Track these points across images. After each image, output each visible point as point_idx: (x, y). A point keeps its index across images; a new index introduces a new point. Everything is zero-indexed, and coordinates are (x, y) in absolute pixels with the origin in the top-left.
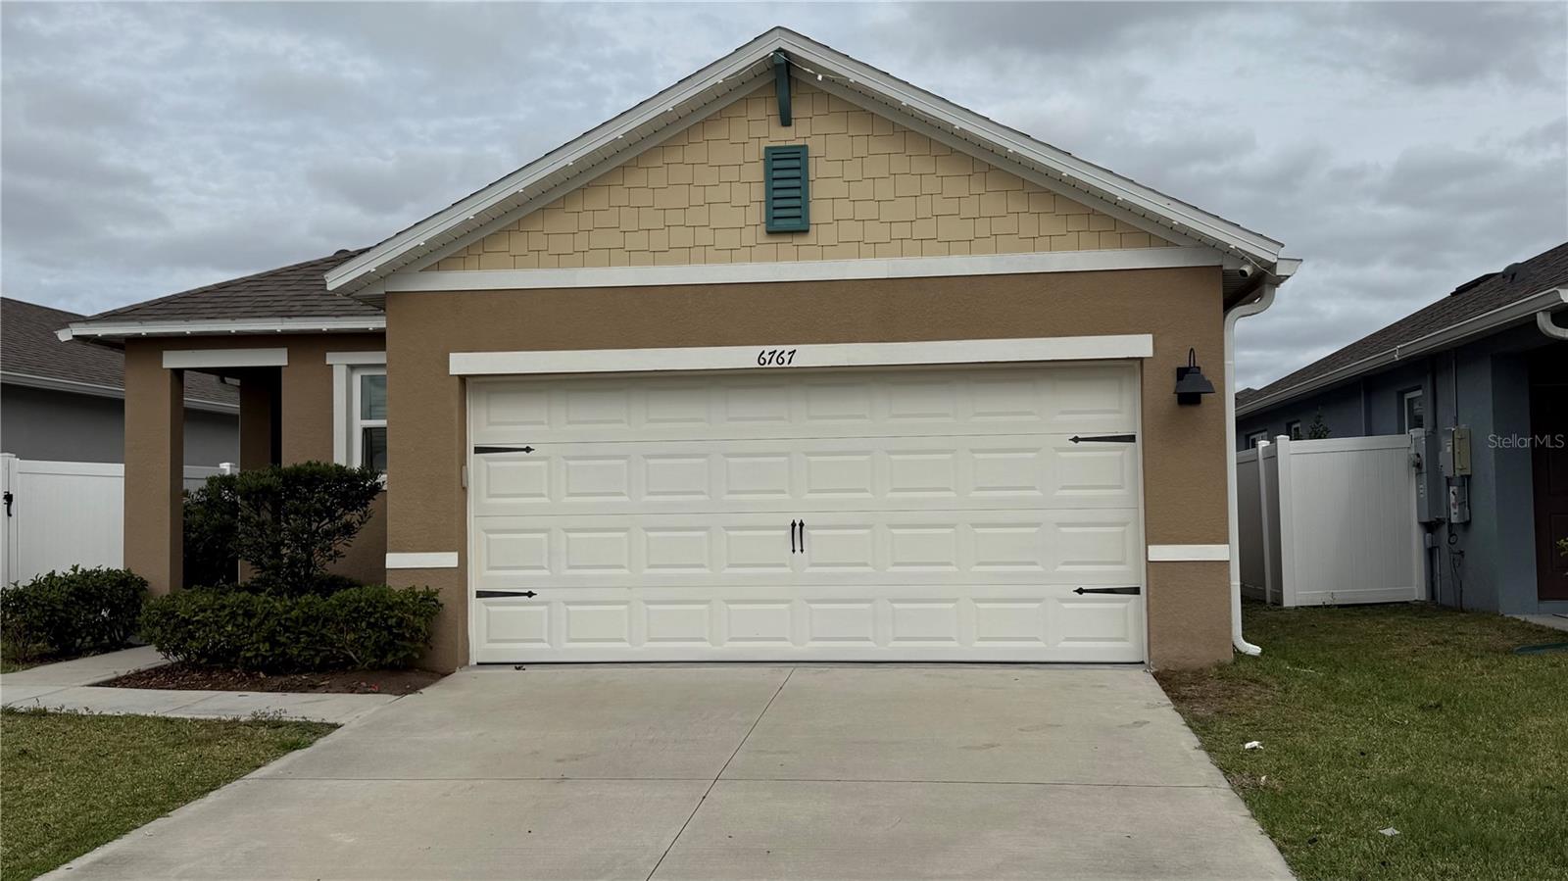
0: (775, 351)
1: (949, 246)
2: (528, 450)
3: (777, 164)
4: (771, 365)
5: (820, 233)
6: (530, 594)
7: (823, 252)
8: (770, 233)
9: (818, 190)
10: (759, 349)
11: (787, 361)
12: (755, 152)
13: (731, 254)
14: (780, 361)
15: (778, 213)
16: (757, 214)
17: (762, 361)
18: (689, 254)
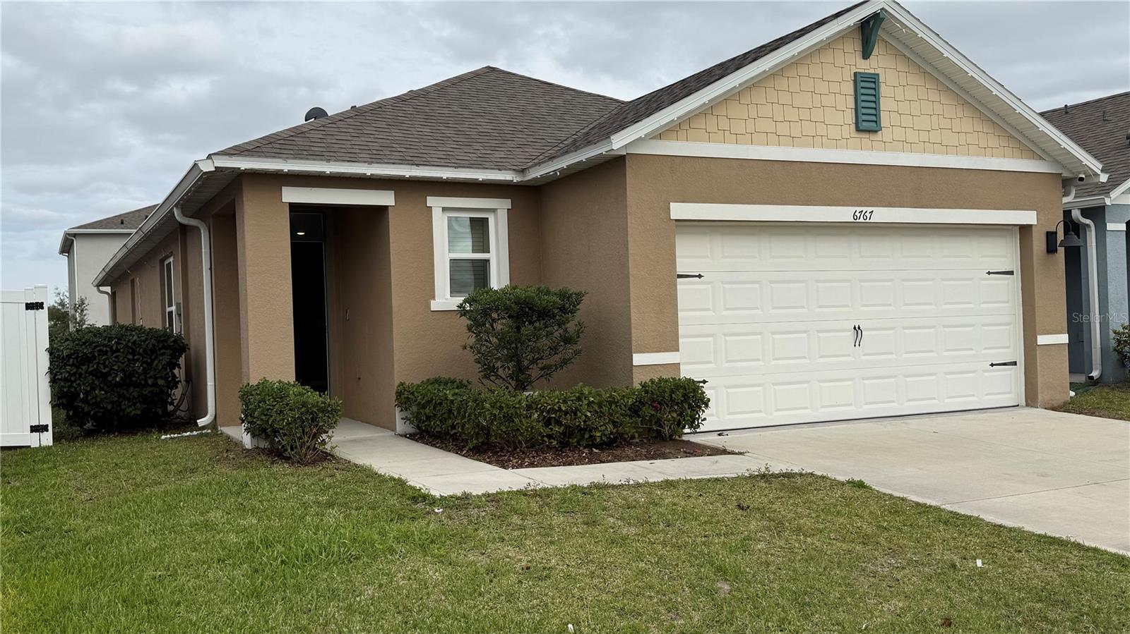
0: (862, 211)
1: (947, 149)
3: (860, 84)
4: (860, 221)
5: (885, 134)
6: (705, 382)
7: (885, 146)
8: (857, 130)
9: (885, 104)
10: (853, 209)
11: (868, 218)
12: (849, 77)
13: (836, 143)
14: (865, 218)
15: (862, 117)
16: (850, 117)
17: (855, 217)
18: (813, 140)
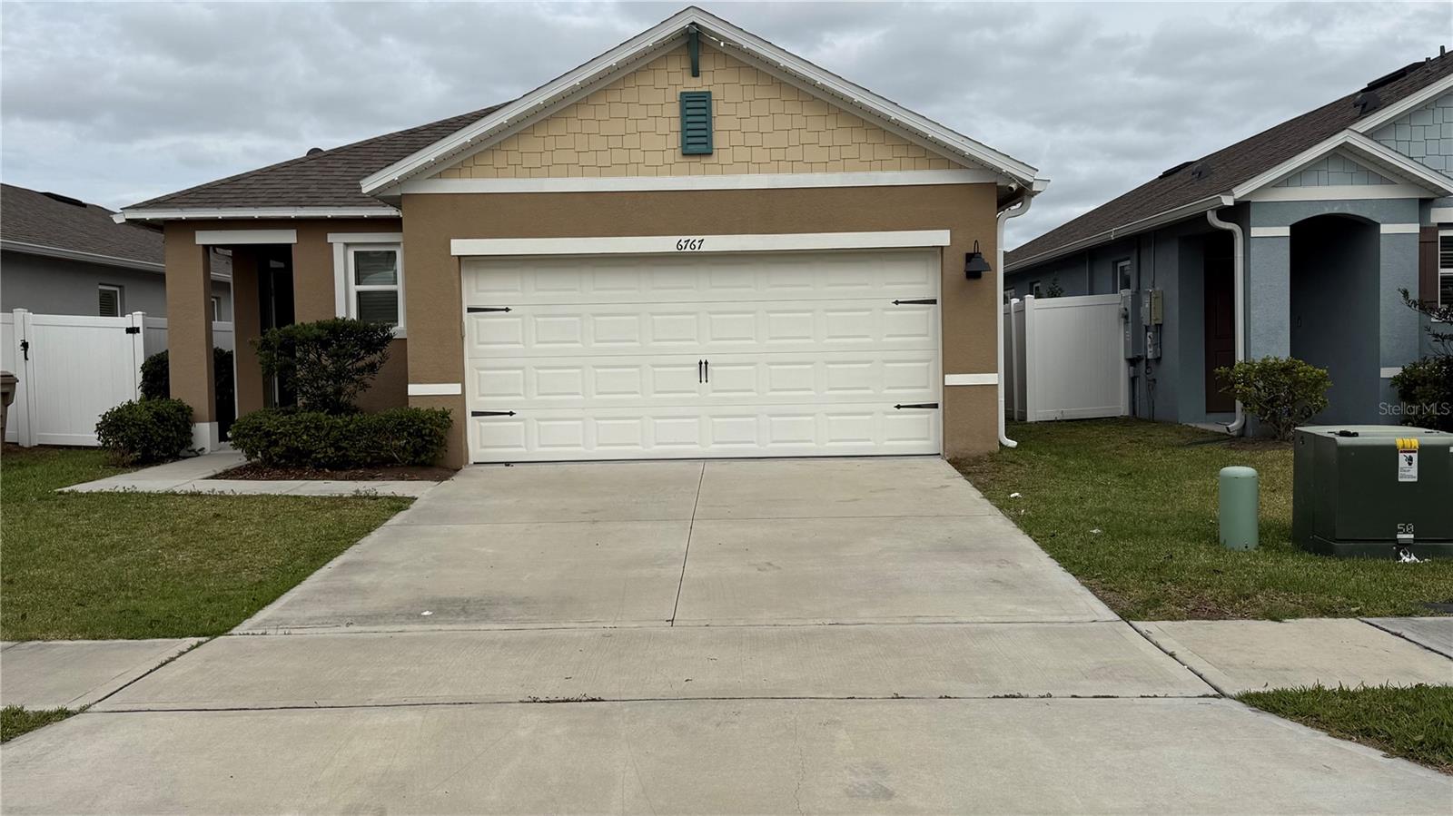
0: (689, 240)
1: (811, 167)
2: (507, 310)
3: (689, 105)
4: (686, 250)
5: (720, 155)
6: (511, 414)
7: (723, 169)
8: (684, 155)
9: (718, 124)
10: (677, 238)
11: (697, 247)
12: (673, 95)
13: (656, 170)
14: (693, 247)
15: (690, 140)
16: (675, 140)
17: (680, 247)
18: (626, 168)
